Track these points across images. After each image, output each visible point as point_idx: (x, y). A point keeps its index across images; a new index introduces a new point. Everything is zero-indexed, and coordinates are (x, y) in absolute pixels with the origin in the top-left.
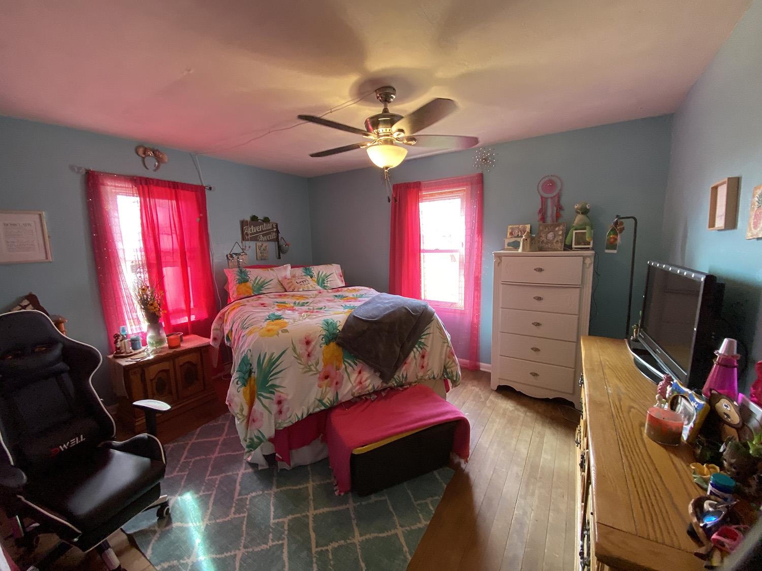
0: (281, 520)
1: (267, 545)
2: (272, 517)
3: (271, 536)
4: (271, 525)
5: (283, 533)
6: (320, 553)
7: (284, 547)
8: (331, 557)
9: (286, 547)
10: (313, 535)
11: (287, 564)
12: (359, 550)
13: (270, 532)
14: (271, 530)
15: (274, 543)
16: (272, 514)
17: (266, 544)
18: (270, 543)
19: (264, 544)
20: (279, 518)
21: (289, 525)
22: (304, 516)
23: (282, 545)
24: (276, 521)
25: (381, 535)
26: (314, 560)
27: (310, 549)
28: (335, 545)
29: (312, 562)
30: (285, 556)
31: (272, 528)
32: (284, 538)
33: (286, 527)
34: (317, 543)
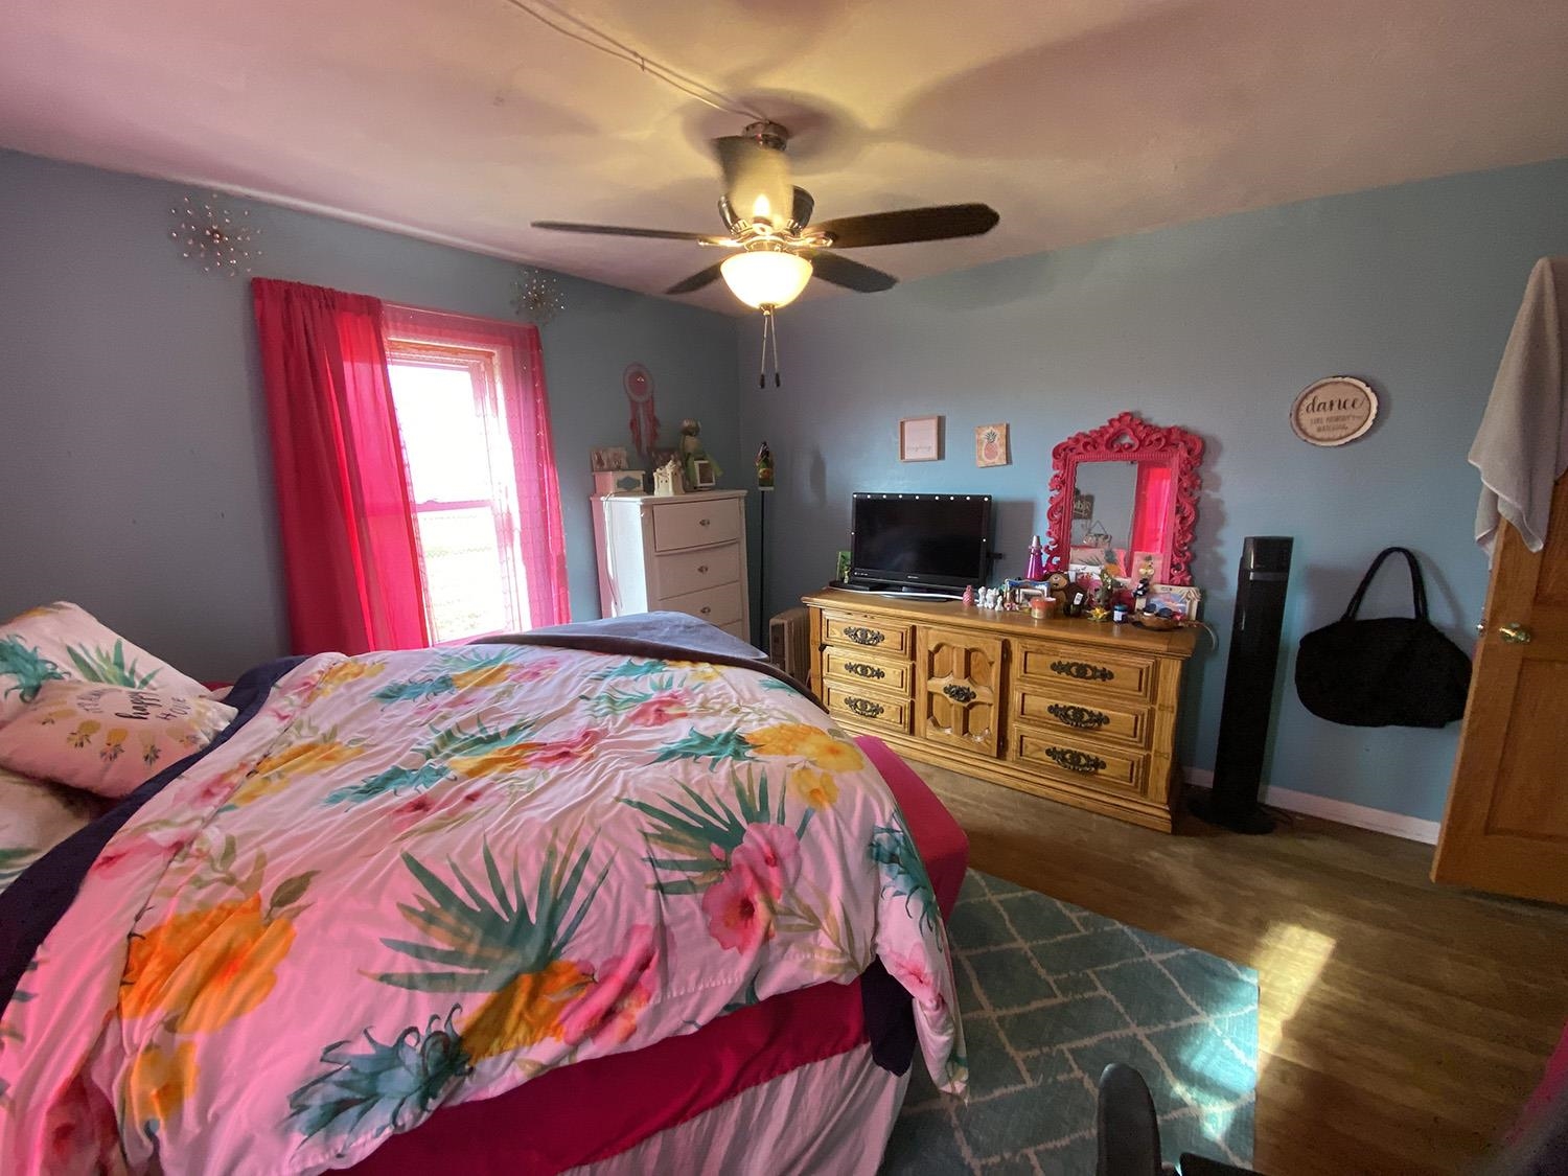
0: (1023, 1068)
1: (1082, 1078)
2: (1020, 1087)
3: (1061, 1078)
4: (1039, 1084)
5: (1049, 1055)
6: (1064, 992)
7: (1074, 1046)
8: (1065, 976)
9: (1074, 1045)
10: (1035, 1005)
11: (1104, 1035)
12: (1041, 942)
13: (1055, 1082)
14: (1050, 1080)
15: (1075, 1066)
16: (1012, 1089)
17: (1081, 1081)
18: (1078, 1073)
19: (1083, 1086)
20: (1019, 1072)
21: (1030, 1049)
22: (1002, 1026)
23: (1072, 1051)
24: (1026, 1075)
25: (1006, 917)
26: (1078, 997)
27: (1064, 1006)
28: (1042, 972)
29: (1084, 1000)
30: (1088, 1042)
31: (1045, 1080)
32: (1058, 1050)
33: (1035, 1052)
34: (1048, 997)
